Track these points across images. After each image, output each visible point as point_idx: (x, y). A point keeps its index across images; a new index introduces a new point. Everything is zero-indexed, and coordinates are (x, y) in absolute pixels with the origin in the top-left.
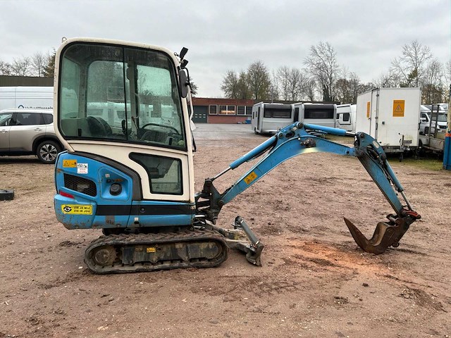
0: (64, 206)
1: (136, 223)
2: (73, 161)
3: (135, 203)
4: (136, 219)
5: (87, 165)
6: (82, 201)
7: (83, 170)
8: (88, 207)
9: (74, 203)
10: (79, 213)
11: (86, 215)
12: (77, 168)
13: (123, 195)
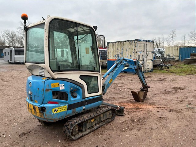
0: (54, 109)
1: (84, 109)
2: (57, 84)
3: (84, 100)
4: (84, 108)
5: (64, 84)
6: (63, 104)
7: (62, 88)
8: (65, 107)
9: (59, 106)
10: (61, 111)
11: (64, 111)
12: (59, 87)
13: (78, 97)
